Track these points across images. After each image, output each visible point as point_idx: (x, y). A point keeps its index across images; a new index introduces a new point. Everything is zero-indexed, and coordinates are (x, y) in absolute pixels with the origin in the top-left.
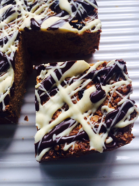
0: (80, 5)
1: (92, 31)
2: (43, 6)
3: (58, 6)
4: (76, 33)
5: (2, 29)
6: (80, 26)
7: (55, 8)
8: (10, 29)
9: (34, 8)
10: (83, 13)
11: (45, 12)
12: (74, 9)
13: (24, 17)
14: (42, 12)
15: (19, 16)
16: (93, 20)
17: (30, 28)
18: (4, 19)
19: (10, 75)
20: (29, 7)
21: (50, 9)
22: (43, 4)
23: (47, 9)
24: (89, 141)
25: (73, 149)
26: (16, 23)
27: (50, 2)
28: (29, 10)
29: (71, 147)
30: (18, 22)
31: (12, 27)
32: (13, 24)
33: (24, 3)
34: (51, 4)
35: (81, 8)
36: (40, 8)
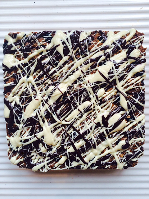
0: (134, 106)
2: (109, 103)
3: (119, 102)
8: (89, 121)
9: (103, 105)
10: (134, 111)
11: (110, 108)
12: (129, 107)
15: (94, 110)
16: (141, 114)
18: (85, 113)
20: (99, 102)
21: (113, 104)
22: (110, 101)
27: (114, 100)
28: (100, 104)
30: (93, 115)
31: (90, 119)
32: (90, 116)
33: (96, 99)
36: (108, 105)
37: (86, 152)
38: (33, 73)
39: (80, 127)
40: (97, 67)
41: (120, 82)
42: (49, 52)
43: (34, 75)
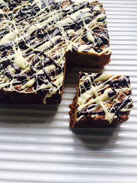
0: (100, 39)
1: (106, 54)
2: (78, 38)
3: (87, 38)
4: (97, 54)
5: (55, 50)
6: (99, 51)
7: (85, 39)
8: (60, 50)
9: (73, 39)
10: (101, 43)
11: (79, 41)
12: (96, 41)
13: (67, 44)
14: (78, 41)
15: (64, 43)
16: (107, 47)
17: (72, 51)
18: (56, 44)
19: (61, 76)
20: (69, 38)
21: (82, 40)
22: (78, 36)
23: (80, 39)
24: (105, 115)
25: (96, 117)
26: (63, 47)
27: (82, 36)
28: (70, 40)
29: (95, 116)
30: (64, 47)
31: (61, 49)
32: (61, 47)
33: (66, 35)
34: (83, 37)
35: (100, 40)
36: (77, 39)
37: (56, 76)
38: (15, 18)
39: (51, 55)
40: (68, 15)
41: (86, 24)
42: (30, 7)
43: (15, 19)
